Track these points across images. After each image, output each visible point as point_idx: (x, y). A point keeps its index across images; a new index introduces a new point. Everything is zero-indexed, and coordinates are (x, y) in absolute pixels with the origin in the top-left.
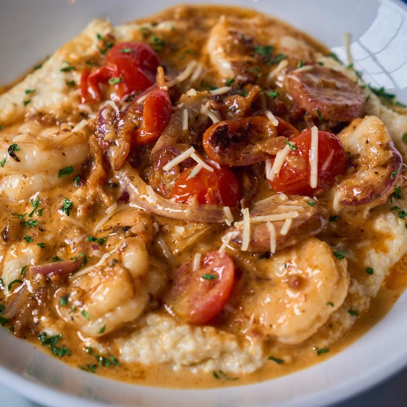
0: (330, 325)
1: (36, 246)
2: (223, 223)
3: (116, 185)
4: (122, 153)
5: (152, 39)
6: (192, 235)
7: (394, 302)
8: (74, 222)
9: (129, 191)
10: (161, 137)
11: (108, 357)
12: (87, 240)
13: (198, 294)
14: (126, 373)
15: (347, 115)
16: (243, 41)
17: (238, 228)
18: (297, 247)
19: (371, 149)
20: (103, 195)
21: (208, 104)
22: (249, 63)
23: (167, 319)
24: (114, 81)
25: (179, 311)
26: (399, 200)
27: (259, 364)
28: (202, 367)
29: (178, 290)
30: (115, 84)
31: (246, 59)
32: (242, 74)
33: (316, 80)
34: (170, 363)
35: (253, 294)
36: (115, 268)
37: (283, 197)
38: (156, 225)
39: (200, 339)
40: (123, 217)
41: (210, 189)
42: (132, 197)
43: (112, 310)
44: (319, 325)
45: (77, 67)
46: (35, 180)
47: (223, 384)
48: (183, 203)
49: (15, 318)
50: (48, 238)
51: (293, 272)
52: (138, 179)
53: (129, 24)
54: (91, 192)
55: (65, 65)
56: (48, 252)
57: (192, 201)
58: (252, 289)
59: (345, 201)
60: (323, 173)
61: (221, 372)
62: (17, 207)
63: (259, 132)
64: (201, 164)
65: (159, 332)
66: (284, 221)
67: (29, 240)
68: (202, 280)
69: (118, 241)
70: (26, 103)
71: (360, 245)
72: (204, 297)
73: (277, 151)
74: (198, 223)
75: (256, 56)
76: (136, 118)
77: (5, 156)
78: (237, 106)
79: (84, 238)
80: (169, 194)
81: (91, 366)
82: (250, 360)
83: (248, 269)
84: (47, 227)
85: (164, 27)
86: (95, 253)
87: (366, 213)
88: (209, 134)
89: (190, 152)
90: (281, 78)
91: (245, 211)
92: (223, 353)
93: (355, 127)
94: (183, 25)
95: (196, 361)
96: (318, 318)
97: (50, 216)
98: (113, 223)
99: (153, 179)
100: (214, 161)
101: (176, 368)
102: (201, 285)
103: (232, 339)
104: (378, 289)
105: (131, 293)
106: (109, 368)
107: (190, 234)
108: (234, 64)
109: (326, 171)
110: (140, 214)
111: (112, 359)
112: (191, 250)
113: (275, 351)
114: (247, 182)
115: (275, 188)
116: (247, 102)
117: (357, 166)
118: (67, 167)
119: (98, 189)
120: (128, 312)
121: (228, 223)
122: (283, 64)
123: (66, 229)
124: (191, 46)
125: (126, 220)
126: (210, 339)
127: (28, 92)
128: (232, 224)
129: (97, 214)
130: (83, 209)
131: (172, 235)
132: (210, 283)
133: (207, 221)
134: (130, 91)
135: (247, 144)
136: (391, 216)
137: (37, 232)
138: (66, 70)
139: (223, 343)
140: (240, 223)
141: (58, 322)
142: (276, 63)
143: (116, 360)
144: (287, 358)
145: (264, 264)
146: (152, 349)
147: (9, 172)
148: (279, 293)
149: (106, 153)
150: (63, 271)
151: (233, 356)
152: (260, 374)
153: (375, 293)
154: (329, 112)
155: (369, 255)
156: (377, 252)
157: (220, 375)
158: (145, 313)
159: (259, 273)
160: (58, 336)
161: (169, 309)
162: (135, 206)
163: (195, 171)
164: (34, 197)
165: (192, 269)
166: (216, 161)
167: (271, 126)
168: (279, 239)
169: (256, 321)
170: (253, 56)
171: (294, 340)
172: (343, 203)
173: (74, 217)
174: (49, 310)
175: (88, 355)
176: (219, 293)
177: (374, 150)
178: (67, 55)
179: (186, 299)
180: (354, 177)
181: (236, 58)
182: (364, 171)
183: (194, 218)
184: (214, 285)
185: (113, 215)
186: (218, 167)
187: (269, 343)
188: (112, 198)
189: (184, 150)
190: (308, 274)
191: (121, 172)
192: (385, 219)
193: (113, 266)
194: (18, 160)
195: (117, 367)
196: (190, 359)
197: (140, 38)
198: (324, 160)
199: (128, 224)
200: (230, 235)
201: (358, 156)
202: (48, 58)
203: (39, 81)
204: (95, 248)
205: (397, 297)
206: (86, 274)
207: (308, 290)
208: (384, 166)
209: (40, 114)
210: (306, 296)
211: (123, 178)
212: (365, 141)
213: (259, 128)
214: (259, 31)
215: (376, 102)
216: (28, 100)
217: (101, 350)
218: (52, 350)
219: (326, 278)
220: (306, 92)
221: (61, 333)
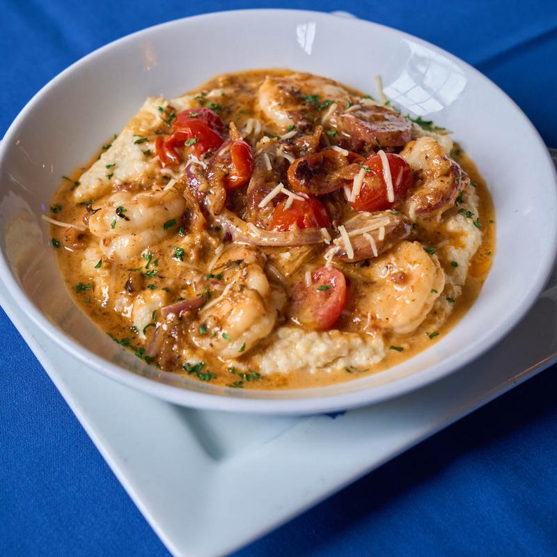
0: (434, 312)
1: (161, 291)
2: (321, 243)
3: (218, 229)
4: (220, 198)
5: (209, 105)
6: (298, 257)
7: (482, 286)
8: (189, 266)
9: (231, 231)
10: (252, 179)
11: (249, 373)
12: (205, 278)
13: (318, 304)
14: (270, 383)
15: (402, 140)
16: (292, 93)
17: (337, 244)
18: (393, 251)
19: (434, 161)
20: (210, 238)
21: (282, 148)
22: (303, 111)
23: (297, 329)
24: (190, 143)
25: (305, 321)
26: (463, 204)
27: (383, 355)
28: (334, 366)
29: (299, 304)
30: (191, 146)
31: (299, 107)
32: (301, 120)
33: (367, 115)
34: (305, 368)
35: (365, 296)
36: (244, 292)
37: (367, 214)
38: (263, 255)
39: (329, 342)
40: (231, 255)
41: (306, 215)
42: (235, 235)
43: (248, 329)
44: (427, 311)
45: (149, 138)
46: (144, 237)
47: (357, 376)
48: (285, 231)
49: (157, 356)
50: (169, 283)
51: (395, 271)
52: (237, 220)
53: (182, 96)
54: (199, 237)
55: (137, 138)
56: (172, 295)
57: (293, 227)
58: (363, 292)
59: (421, 209)
60: (397, 187)
61: (352, 367)
62: (131, 264)
63: (332, 163)
64: (292, 196)
65: (291, 342)
66: (378, 229)
67: (152, 288)
68: (318, 291)
69: (235, 274)
70: (110, 176)
71: (441, 245)
72: (324, 305)
73: (354, 176)
74: (301, 246)
75: (307, 104)
76: (224, 167)
77: (114, 218)
78: (308, 145)
79: (202, 278)
80: (269, 227)
81: (238, 383)
82: (375, 352)
83: (355, 277)
84: (166, 274)
85: (214, 94)
86: (216, 287)
87: (439, 217)
88: (292, 170)
89: (280, 188)
90: (333, 120)
91: (341, 229)
92: (351, 351)
93: (411, 148)
94: (229, 91)
95: (329, 361)
96: (426, 306)
97: (166, 265)
98: (225, 261)
99: (250, 217)
100: (302, 192)
101: (312, 371)
102: (318, 296)
103: (355, 337)
104: (465, 277)
105: (263, 311)
106: (253, 381)
107: (295, 257)
108: (290, 113)
109: (399, 185)
110: (246, 249)
111: (254, 374)
112: (300, 270)
113: (393, 342)
114: (332, 207)
115: (357, 209)
116: (316, 140)
117: (423, 179)
118: (170, 221)
119: (205, 233)
120: (262, 329)
121: (327, 242)
122: (333, 108)
123: (182, 273)
124: (244, 107)
125: (235, 256)
126: (337, 341)
127: (108, 167)
128: (331, 242)
129: (207, 256)
130: (195, 252)
131: (280, 261)
132: (326, 294)
133: (310, 243)
134: (206, 149)
135: (326, 175)
136: (460, 217)
137: (158, 280)
138: (139, 142)
139: (349, 341)
140: (339, 239)
141: (198, 352)
142: (326, 108)
143: (258, 375)
144: (405, 346)
145: (366, 271)
146: (288, 357)
147: (119, 234)
148: (388, 291)
149: (203, 203)
150: (193, 307)
151: (360, 352)
152: (385, 363)
153: (464, 282)
154: (387, 139)
155: (450, 252)
156: (456, 248)
157: (352, 370)
158: (275, 329)
159: (365, 279)
160: (201, 364)
161: (296, 321)
162: (240, 243)
163: (288, 203)
164: (146, 252)
165: (305, 285)
166: (303, 192)
167: (342, 157)
168: (379, 244)
169: (373, 318)
170: (304, 105)
171: (409, 329)
172: (418, 212)
173: (188, 262)
174: (187, 343)
175: (232, 375)
176: (337, 298)
177: (436, 162)
178: (136, 129)
179: (309, 310)
180: (423, 188)
181: (291, 108)
182: (430, 182)
183: (298, 242)
184: (330, 294)
185: (221, 255)
186: (307, 196)
187: (387, 335)
188: (218, 240)
189: (273, 187)
190: (409, 269)
191: (220, 217)
192: (456, 220)
193: (241, 290)
194: (127, 219)
195: (260, 380)
196: (324, 360)
197: (197, 105)
198: (397, 177)
199: (240, 258)
200: (332, 251)
201: (421, 170)
202: (116, 137)
203: (116, 156)
204: (214, 283)
205: (482, 282)
206: (213, 307)
207: (413, 282)
208: (447, 175)
209: (125, 184)
210: (413, 287)
211: (223, 221)
212: (425, 156)
213: (332, 160)
214: (302, 84)
215: (418, 128)
216: (110, 174)
217: (243, 368)
218: (199, 376)
219: (427, 269)
220: (362, 126)
221: (203, 361)
